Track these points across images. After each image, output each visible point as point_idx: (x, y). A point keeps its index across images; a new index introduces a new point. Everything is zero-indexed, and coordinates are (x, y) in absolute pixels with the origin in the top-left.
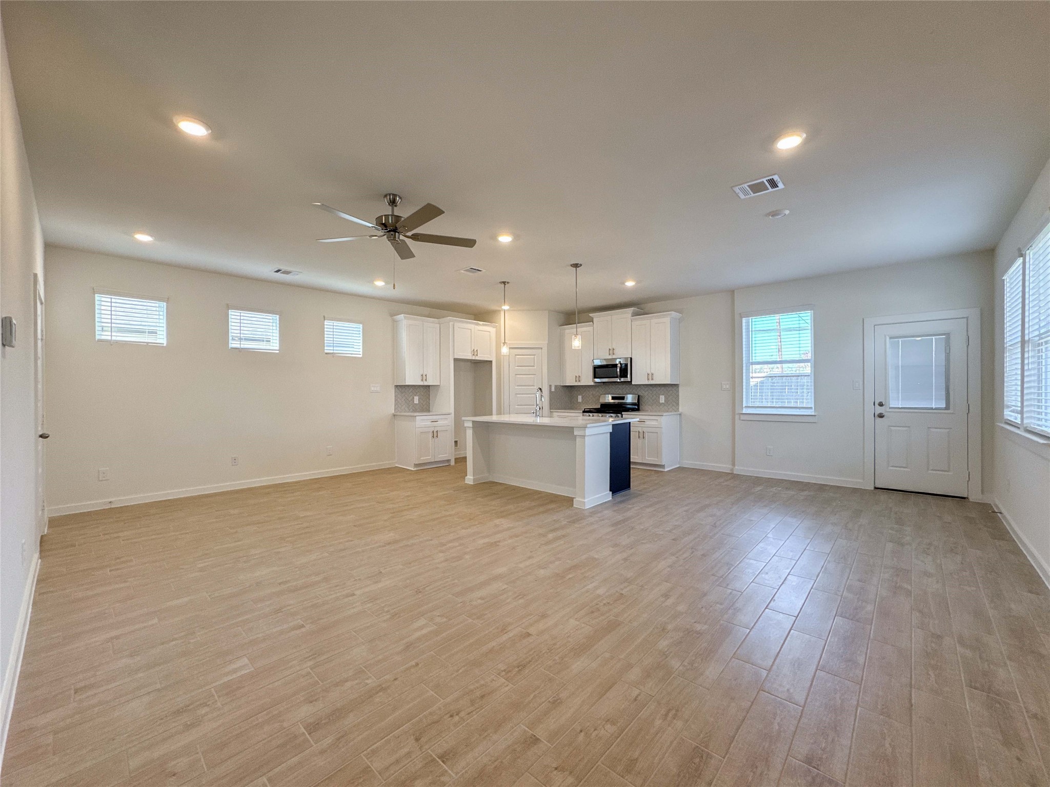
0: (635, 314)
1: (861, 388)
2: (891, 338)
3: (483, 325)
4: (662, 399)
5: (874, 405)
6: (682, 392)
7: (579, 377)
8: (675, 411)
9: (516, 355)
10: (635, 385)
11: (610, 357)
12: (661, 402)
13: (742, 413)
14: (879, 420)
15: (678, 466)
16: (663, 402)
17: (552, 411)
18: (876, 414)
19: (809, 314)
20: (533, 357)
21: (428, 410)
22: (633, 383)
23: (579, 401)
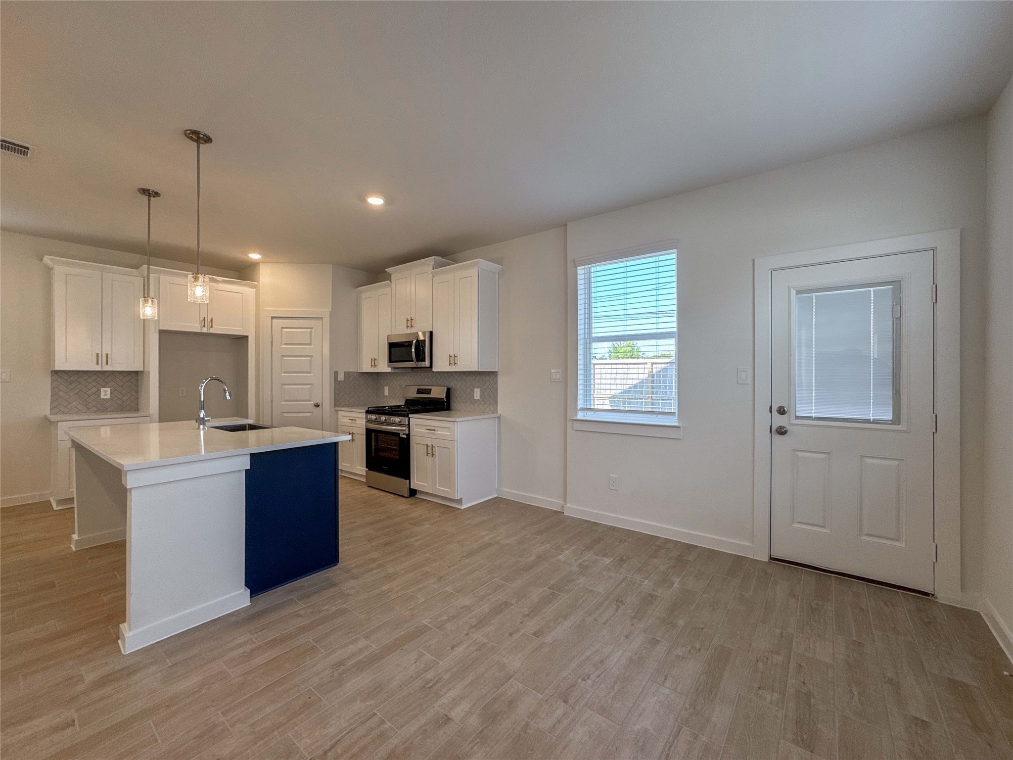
0: (438, 266)
1: (750, 381)
2: (798, 292)
3: (224, 282)
4: (477, 394)
5: (771, 412)
6: (502, 383)
7: (375, 359)
8: (493, 413)
9: (283, 328)
10: (437, 372)
11: (409, 331)
12: (475, 398)
13: (575, 418)
14: (777, 438)
15: (496, 496)
16: (479, 398)
17: (336, 408)
18: (774, 429)
19: (674, 256)
20: (309, 330)
21: (137, 410)
22: (434, 369)
23: (385, 395)
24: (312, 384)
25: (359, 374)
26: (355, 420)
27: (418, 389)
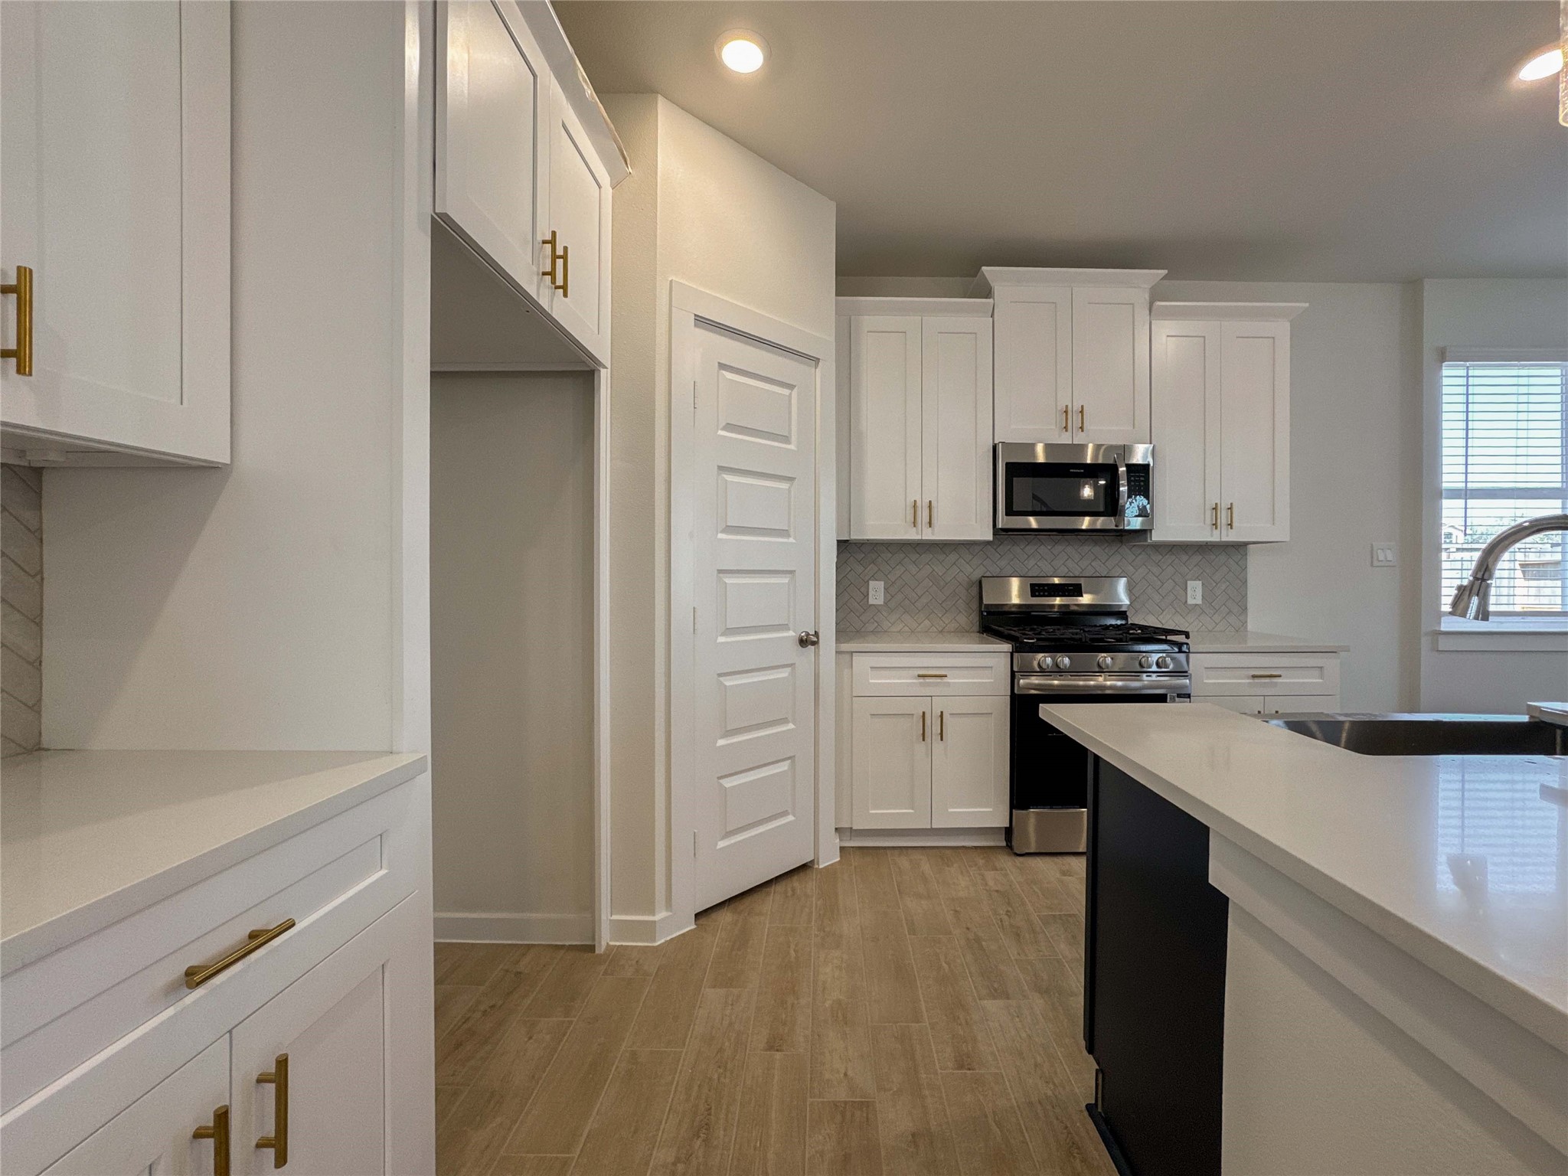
4: (1195, 592)
6: (1257, 568)
7: (929, 506)
11: (1065, 439)
12: (1190, 601)
13: (1436, 629)
16: (1199, 601)
20: (786, 392)
22: (1157, 536)
26: (941, 676)
27: (1032, 586)
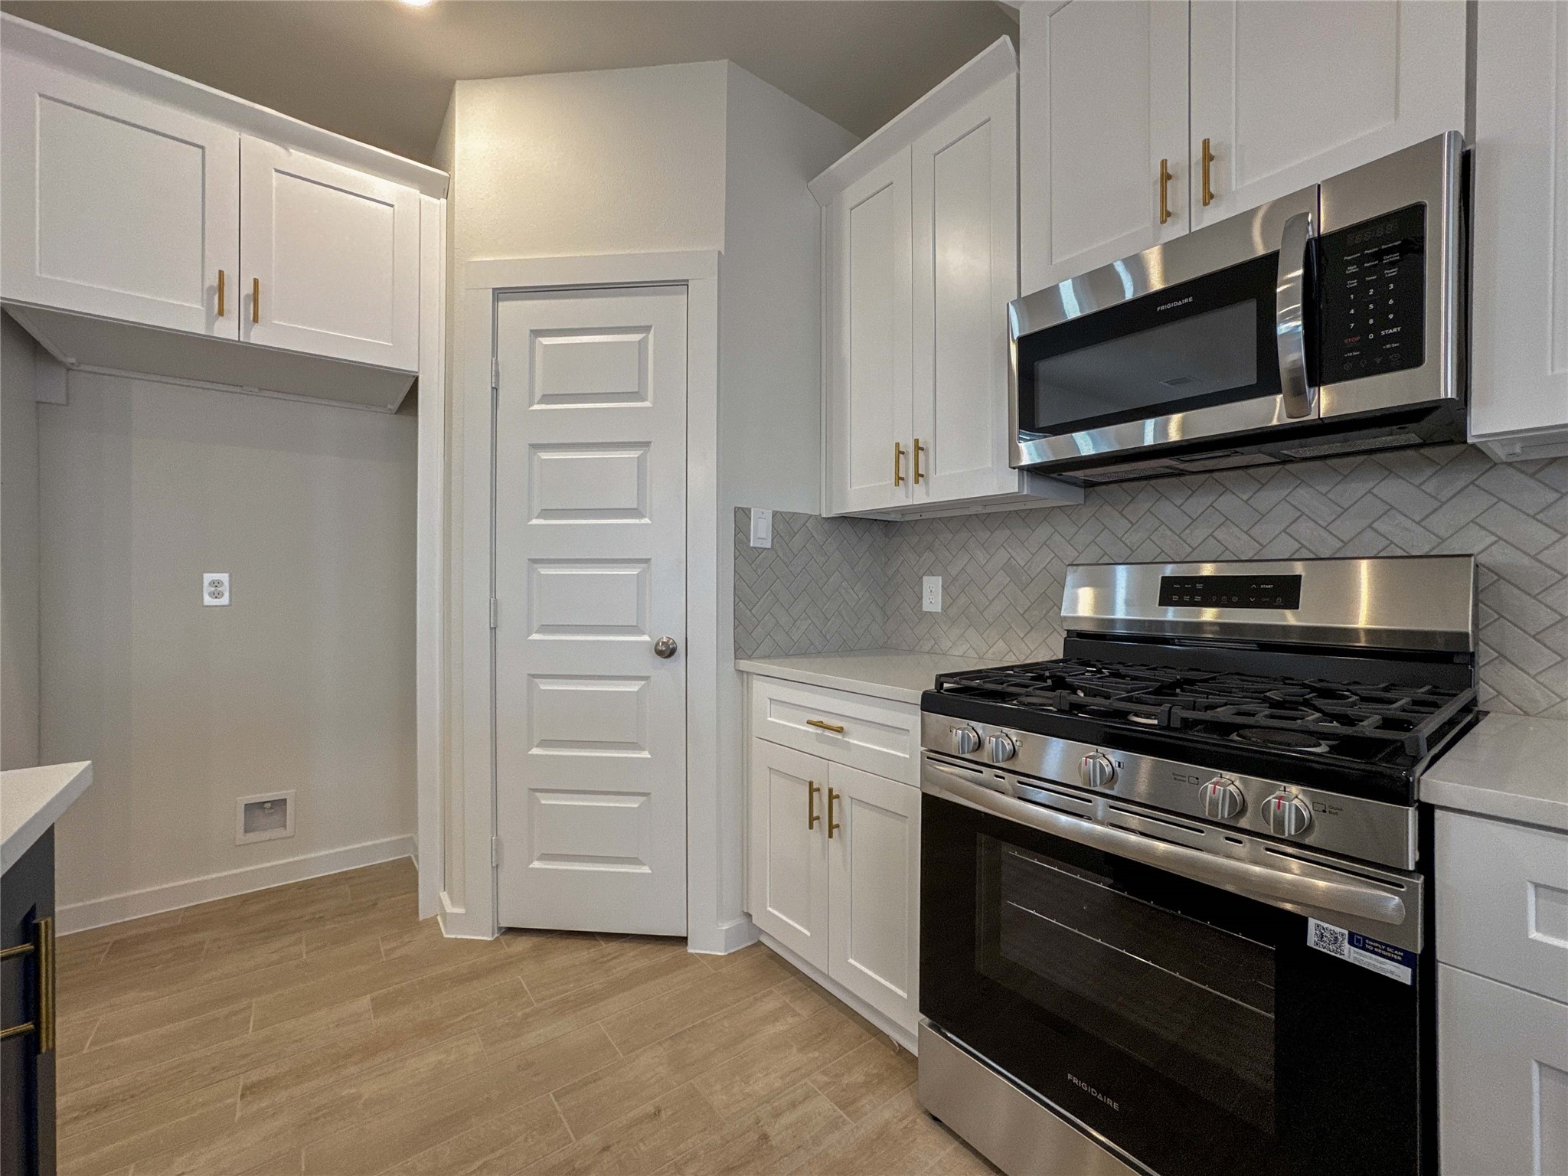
7: (918, 448)
9: (537, 333)
17: (745, 665)
20: (636, 337)
23: (927, 606)
24: (647, 561)
25: (826, 526)
26: (840, 730)
27: (1166, 581)
